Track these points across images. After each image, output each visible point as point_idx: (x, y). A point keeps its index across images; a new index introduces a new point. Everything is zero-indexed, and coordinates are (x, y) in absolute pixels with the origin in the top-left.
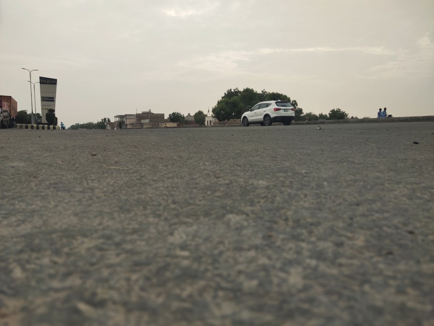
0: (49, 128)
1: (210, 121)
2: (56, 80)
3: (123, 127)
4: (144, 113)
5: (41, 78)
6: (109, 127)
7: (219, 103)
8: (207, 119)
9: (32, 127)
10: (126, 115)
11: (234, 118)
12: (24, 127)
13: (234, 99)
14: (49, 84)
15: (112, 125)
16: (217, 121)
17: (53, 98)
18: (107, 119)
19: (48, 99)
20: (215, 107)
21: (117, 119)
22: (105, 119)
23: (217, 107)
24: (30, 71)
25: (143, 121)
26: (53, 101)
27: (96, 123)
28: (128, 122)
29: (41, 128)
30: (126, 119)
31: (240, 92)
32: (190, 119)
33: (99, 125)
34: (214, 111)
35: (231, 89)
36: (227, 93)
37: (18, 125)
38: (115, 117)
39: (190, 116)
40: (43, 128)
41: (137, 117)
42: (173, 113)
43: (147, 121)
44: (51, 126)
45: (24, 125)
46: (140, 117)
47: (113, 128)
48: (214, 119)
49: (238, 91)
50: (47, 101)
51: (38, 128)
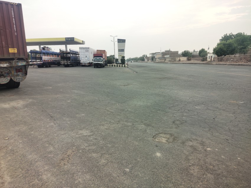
0: (122, 66)
1: (211, 56)
2: (125, 40)
3: (154, 60)
4: (166, 51)
5: (118, 39)
6: (146, 60)
7: (218, 45)
8: (209, 55)
9: (115, 66)
10: (156, 53)
11: (229, 54)
12: (111, 66)
13: (229, 41)
14: (122, 42)
15: (148, 58)
16: (216, 56)
17: (124, 50)
18: (145, 55)
19: (121, 50)
20: (216, 47)
21: (151, 55)
22: (144, 55)
23: (217, 48)
24: (114, 37)
25: (165, 56)
26: (124, 51)
27: (139, 57)
28: (156, 57)
29: (118, 66)
30: (156, 55)
31: (233, 35)
32: (195, 54)
33: (141, 59)
34: (214, 50)
35: (227, 34)
36: (223, 37)
37: (109, 65)
38: (150, 54)
39: (195, 51)
40: (120, 66)
41: (162, 54)
42: (185, 51)
43: (168, 56)
44: (123, 65)
45: (111, 65)
46: (164, 54)
47: (148, 60)
48: (214, 55)
49: (232, 35)
50: (121, 51)
51: (117, 66)
